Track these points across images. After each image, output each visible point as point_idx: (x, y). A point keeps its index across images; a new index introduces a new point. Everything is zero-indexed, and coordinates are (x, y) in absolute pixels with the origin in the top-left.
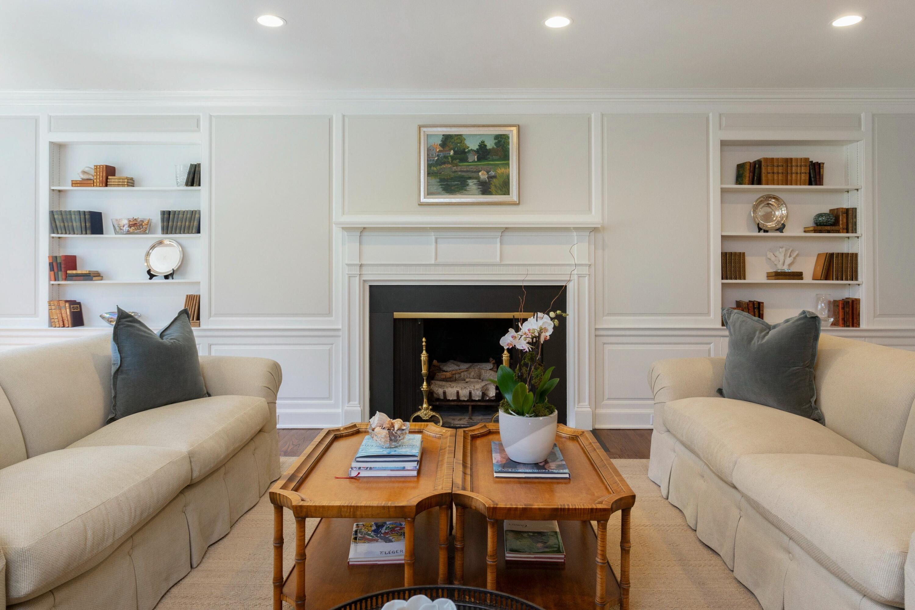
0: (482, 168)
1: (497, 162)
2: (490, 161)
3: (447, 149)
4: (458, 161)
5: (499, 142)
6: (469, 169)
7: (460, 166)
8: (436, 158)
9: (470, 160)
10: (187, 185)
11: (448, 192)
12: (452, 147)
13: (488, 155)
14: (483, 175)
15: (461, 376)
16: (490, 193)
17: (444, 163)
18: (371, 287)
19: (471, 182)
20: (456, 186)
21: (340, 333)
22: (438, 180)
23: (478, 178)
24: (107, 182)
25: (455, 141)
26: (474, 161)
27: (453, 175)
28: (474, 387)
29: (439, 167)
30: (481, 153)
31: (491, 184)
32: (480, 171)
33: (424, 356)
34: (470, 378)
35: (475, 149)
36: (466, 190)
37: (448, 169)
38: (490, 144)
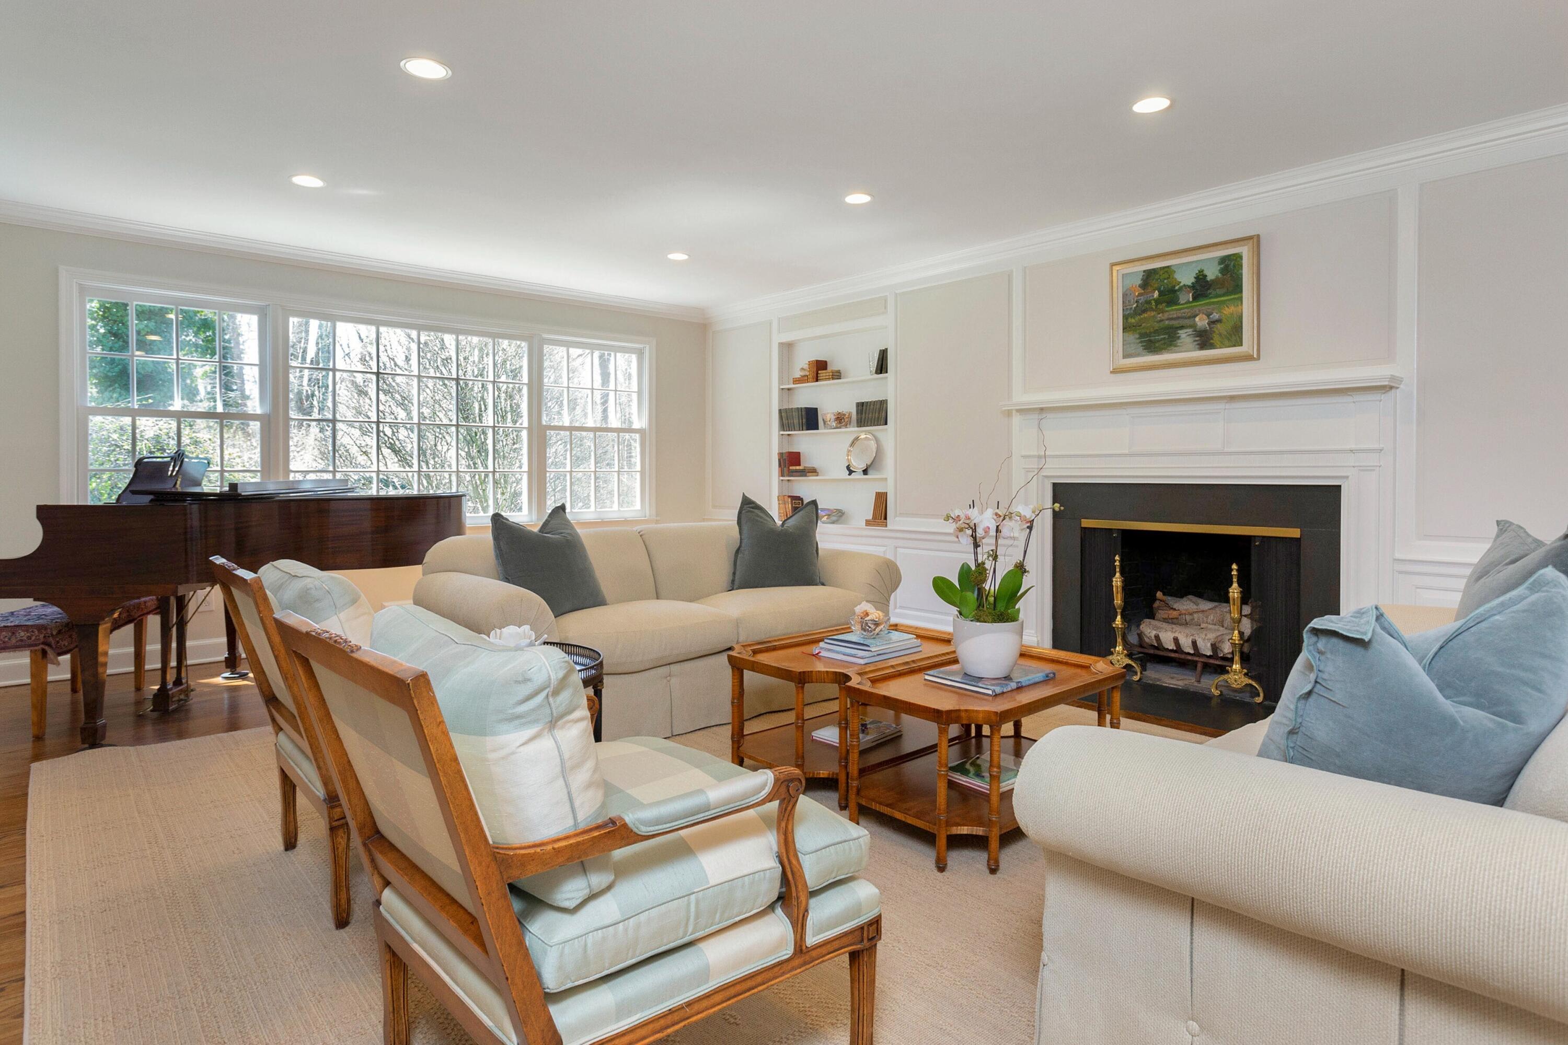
0: (1199, 311)
1: (1222, 299)
2: (1212, 298)
3: (1150, 289)
4: (1164, 305)
5: (1227, 266)
6: (1180, 315)
7: (1167, 311)
8: (1135, 306)
9: (1182, 301)
10: (876, 373)
11: (1151, 352)
12: (1156, 285)
13: (1208, 289)
14: (1201, 322)
15: (1193, 619)
16: (1212, 346)
17: (1144, 311)
18: (1055, 485)
19: (1183, 333)
20: (1163, 342)
21: (1016, 543)
22: (1137, 336)
23: (1193, 326)
24: (817, 377)
25: (1161, 278)
26: (1188, 302)
27: (1157, 326)
28: (1206, 635)
29: (1138, 318)
30: (1198, 288)
31: (1214, 332)
32: (1195, 316)
33: (1117, 581)
34: (1207, 623)
35: (1190, 284)
36: (1176, 346)
37: (1152, 319)
38: (1212, 273)
